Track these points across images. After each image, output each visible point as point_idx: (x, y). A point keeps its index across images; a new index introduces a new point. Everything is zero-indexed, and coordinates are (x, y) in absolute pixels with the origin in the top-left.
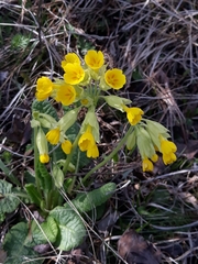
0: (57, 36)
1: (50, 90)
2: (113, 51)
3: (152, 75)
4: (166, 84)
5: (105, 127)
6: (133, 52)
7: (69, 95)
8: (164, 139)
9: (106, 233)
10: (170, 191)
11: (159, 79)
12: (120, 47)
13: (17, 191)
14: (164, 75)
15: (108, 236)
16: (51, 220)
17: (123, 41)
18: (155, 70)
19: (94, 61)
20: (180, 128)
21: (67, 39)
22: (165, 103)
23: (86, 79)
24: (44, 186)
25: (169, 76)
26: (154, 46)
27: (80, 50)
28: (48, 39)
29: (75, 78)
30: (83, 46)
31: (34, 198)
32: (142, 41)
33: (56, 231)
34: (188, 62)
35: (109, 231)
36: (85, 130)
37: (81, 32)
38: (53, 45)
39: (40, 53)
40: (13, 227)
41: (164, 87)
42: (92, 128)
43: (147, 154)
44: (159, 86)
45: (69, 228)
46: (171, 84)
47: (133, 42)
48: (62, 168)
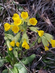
0: (10, 6)
1: (9, 27)
2: (29, 8)
3: (43, 15)
4: (47, 17)
5: (29, 34)
6: (35, 8)
7: (16, 29)
8: (52, 39)
9: (34, 70)
10: (53, 53)
11: (45, 16)
12: (31, 6)
13: (3, 59)
14: (46, 14)
15: (35, 71)
16: (15, 68)
17: (31, 5)
18: (43, 13)
19: (24, 16)
20: (53, 31)
21: (13, 6)
22: (48, 24)
23: (22, 23)
24: (11, 57)
25: (48, 14)
26: (42, 5)
27: (18, 9)
28: (7, 7)
29: (18, 23)
30: (19, 8)
31: (9, 61)
32: (38, 4)
33: (17, 72)
34: (53, 9)
35: (35, 69)
36: (24, 41)
37: (18, 3)
38: (9, 9)
39: (5, 12)
40: (3, 71)
41: (47, 18)
42: (26, 40)
43: (46, 45)
44: (45, 18)
45: (21, 70)
46: (49, 17)
47: (35, 4)
48: (17, 50)
